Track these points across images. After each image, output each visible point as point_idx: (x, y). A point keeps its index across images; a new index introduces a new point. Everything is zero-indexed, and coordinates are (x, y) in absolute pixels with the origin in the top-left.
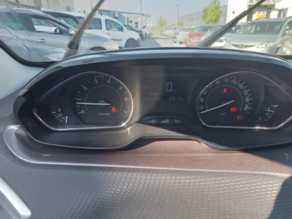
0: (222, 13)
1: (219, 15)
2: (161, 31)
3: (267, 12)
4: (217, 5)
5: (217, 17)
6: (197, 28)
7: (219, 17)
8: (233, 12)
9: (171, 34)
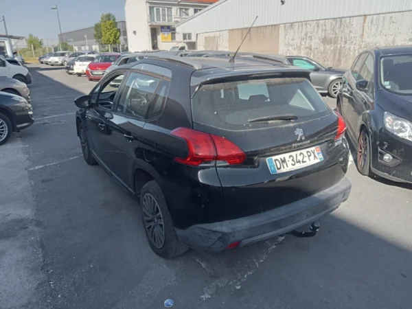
0: (121, 31)
1: (118, 35)
2: (40, 58)
3: (172, 33)
4: (111, 21)
5: (115, 37)
6: (98, 58)
7: (118, 38)
8: (135, 32)
9: (57, 62)
